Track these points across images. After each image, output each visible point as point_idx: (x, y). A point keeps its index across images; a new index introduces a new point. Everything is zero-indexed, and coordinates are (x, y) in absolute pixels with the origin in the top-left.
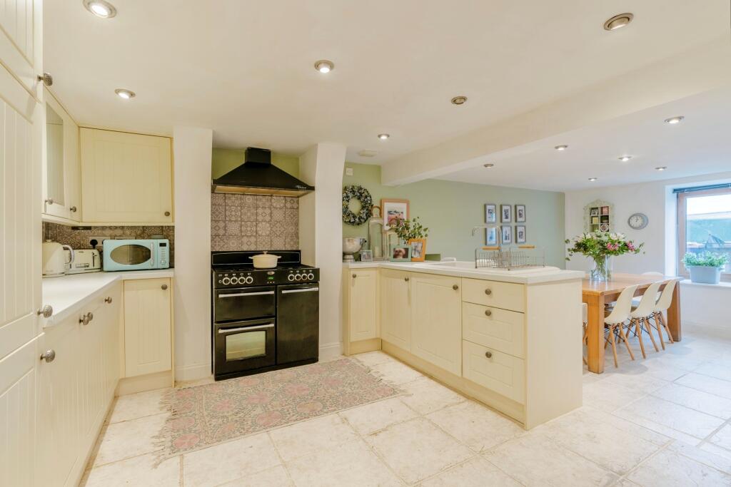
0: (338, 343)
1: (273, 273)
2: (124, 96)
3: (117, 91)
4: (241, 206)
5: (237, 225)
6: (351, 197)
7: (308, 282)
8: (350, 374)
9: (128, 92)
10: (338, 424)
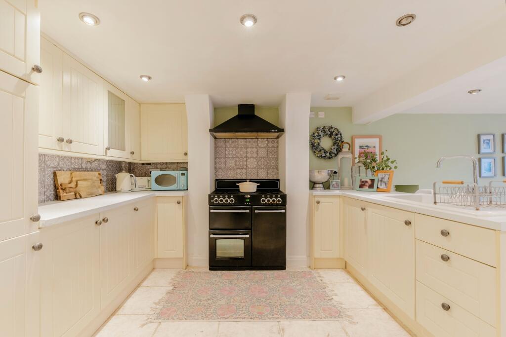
0: (305, 256)
1: (249, 196)
2: (145, 79)
3: (141, 77)
4: (236, 147)
5: (233, 161)
6: (322, 136)
7: (277, 205)
8: (307, 287)
9: (146, 76)
10: (274, 333)
